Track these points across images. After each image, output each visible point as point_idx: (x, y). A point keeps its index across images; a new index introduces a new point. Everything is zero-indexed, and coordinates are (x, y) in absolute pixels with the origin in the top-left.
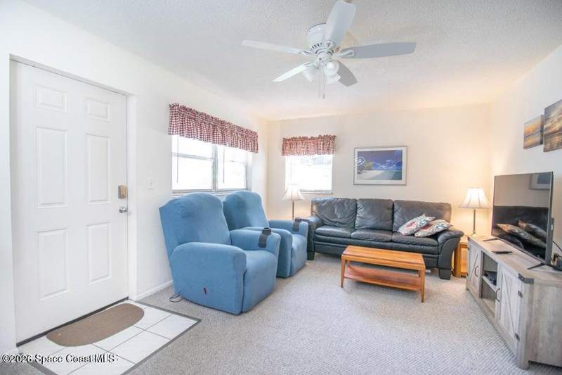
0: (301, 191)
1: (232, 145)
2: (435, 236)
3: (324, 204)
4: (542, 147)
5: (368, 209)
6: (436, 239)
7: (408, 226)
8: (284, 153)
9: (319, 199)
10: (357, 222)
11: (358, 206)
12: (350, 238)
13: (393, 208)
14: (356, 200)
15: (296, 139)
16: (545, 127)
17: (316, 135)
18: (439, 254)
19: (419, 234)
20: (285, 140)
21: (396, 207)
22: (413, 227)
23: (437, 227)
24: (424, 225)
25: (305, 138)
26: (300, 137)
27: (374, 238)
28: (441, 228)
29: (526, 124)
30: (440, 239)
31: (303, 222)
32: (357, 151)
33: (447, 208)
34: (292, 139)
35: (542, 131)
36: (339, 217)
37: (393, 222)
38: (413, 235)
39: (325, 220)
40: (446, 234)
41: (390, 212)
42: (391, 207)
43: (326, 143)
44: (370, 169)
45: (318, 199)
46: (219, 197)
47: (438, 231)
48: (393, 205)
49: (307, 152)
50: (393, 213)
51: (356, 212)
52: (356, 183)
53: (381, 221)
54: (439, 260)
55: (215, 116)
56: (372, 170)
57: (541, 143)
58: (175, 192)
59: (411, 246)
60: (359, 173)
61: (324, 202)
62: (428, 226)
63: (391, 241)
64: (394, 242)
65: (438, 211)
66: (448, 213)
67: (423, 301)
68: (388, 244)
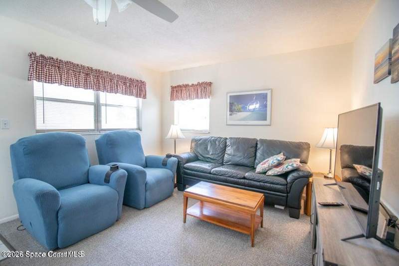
0: (181, 130)
1: (111, 91)
2: (285, 175)
3: (200, 142)
4: (389, 78)
5: (235, 147)
6: (286, 179)
7: (262, 164)
8: (172, 98)
9: (198, 137)
10: (225, 158)
11: (227, 144)
12: (210, 173)
13: (256, 146)
14: (226, 139)
15: (180, 86)
16: (393, 52)
17: (196, 83)
18: (287, 193)
19: (270, 173)
20: (173, 88)
21: (259, 146)
22: (266, 166)
23: (287, 167)
24: (275, 164)
25: (186, 86)
26: (183, 85)
27: (230, 174)
28: (290, 168)
29: (376, 54)
30: (290, 178)
31: (172, 158)
32: (229, 95)
33: (306, 147)
34: (178, 86)
35: (390, 59)
36: (210, 153)
37: (255, 160)
38: (265, 173)
39: (200, 156)
40: (295, 174)
41: (253, 149)
42: (255, 145)
43: (204, 89)
44: (239, 111)
45: (196, 138)
46: (83, 137)
47: (287, 170)
48: (257, 144)
49: (190, 97)
50: (256, 151)
51: (225, 149)
52: (228, 124)
53: (244, 158)
54: (288, 198)
55: (86, 65)
56: (241, 112)
57: (389, 73)
58: (38, 131)
59: (261, 183)
60: (231, 115)
61: (200, 140)
62: (279, 164)
63: (244, 178)
64: (247, 179)
65: (296, 150)
66: (305, 153)
67: (253, 246)
68: (242, 180)
